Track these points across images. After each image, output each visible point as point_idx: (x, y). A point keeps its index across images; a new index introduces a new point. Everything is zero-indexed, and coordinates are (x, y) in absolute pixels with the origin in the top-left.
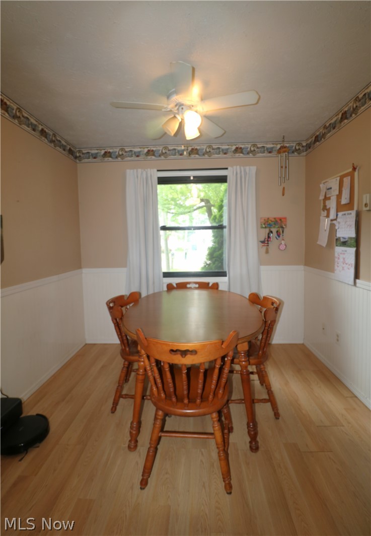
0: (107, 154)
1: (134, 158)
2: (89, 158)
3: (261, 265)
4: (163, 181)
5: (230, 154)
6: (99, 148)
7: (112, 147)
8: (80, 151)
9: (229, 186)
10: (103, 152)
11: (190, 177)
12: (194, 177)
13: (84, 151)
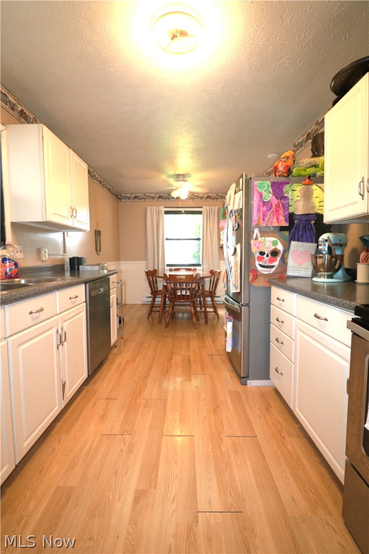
0: (136, 197)
1: (151, 200)
2: (125, 199)
3: (220, 260)
4: (167, 213)
5: (204, 199)
6: (132, 194)
7: (138, 193)
8: (120, 195)
9: (203, 216)
10: (134, 196)
11: (181, 211)
12: (184, 211)
13: (123, 195)
